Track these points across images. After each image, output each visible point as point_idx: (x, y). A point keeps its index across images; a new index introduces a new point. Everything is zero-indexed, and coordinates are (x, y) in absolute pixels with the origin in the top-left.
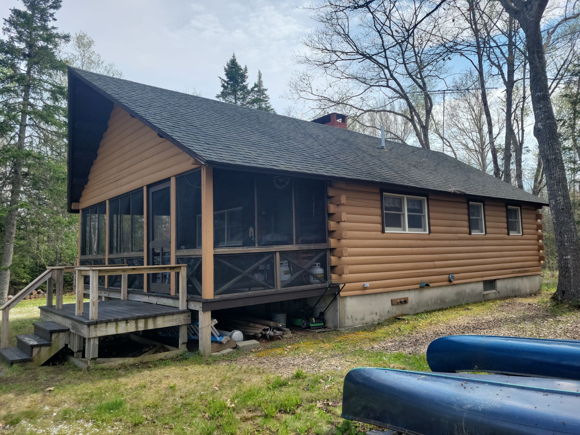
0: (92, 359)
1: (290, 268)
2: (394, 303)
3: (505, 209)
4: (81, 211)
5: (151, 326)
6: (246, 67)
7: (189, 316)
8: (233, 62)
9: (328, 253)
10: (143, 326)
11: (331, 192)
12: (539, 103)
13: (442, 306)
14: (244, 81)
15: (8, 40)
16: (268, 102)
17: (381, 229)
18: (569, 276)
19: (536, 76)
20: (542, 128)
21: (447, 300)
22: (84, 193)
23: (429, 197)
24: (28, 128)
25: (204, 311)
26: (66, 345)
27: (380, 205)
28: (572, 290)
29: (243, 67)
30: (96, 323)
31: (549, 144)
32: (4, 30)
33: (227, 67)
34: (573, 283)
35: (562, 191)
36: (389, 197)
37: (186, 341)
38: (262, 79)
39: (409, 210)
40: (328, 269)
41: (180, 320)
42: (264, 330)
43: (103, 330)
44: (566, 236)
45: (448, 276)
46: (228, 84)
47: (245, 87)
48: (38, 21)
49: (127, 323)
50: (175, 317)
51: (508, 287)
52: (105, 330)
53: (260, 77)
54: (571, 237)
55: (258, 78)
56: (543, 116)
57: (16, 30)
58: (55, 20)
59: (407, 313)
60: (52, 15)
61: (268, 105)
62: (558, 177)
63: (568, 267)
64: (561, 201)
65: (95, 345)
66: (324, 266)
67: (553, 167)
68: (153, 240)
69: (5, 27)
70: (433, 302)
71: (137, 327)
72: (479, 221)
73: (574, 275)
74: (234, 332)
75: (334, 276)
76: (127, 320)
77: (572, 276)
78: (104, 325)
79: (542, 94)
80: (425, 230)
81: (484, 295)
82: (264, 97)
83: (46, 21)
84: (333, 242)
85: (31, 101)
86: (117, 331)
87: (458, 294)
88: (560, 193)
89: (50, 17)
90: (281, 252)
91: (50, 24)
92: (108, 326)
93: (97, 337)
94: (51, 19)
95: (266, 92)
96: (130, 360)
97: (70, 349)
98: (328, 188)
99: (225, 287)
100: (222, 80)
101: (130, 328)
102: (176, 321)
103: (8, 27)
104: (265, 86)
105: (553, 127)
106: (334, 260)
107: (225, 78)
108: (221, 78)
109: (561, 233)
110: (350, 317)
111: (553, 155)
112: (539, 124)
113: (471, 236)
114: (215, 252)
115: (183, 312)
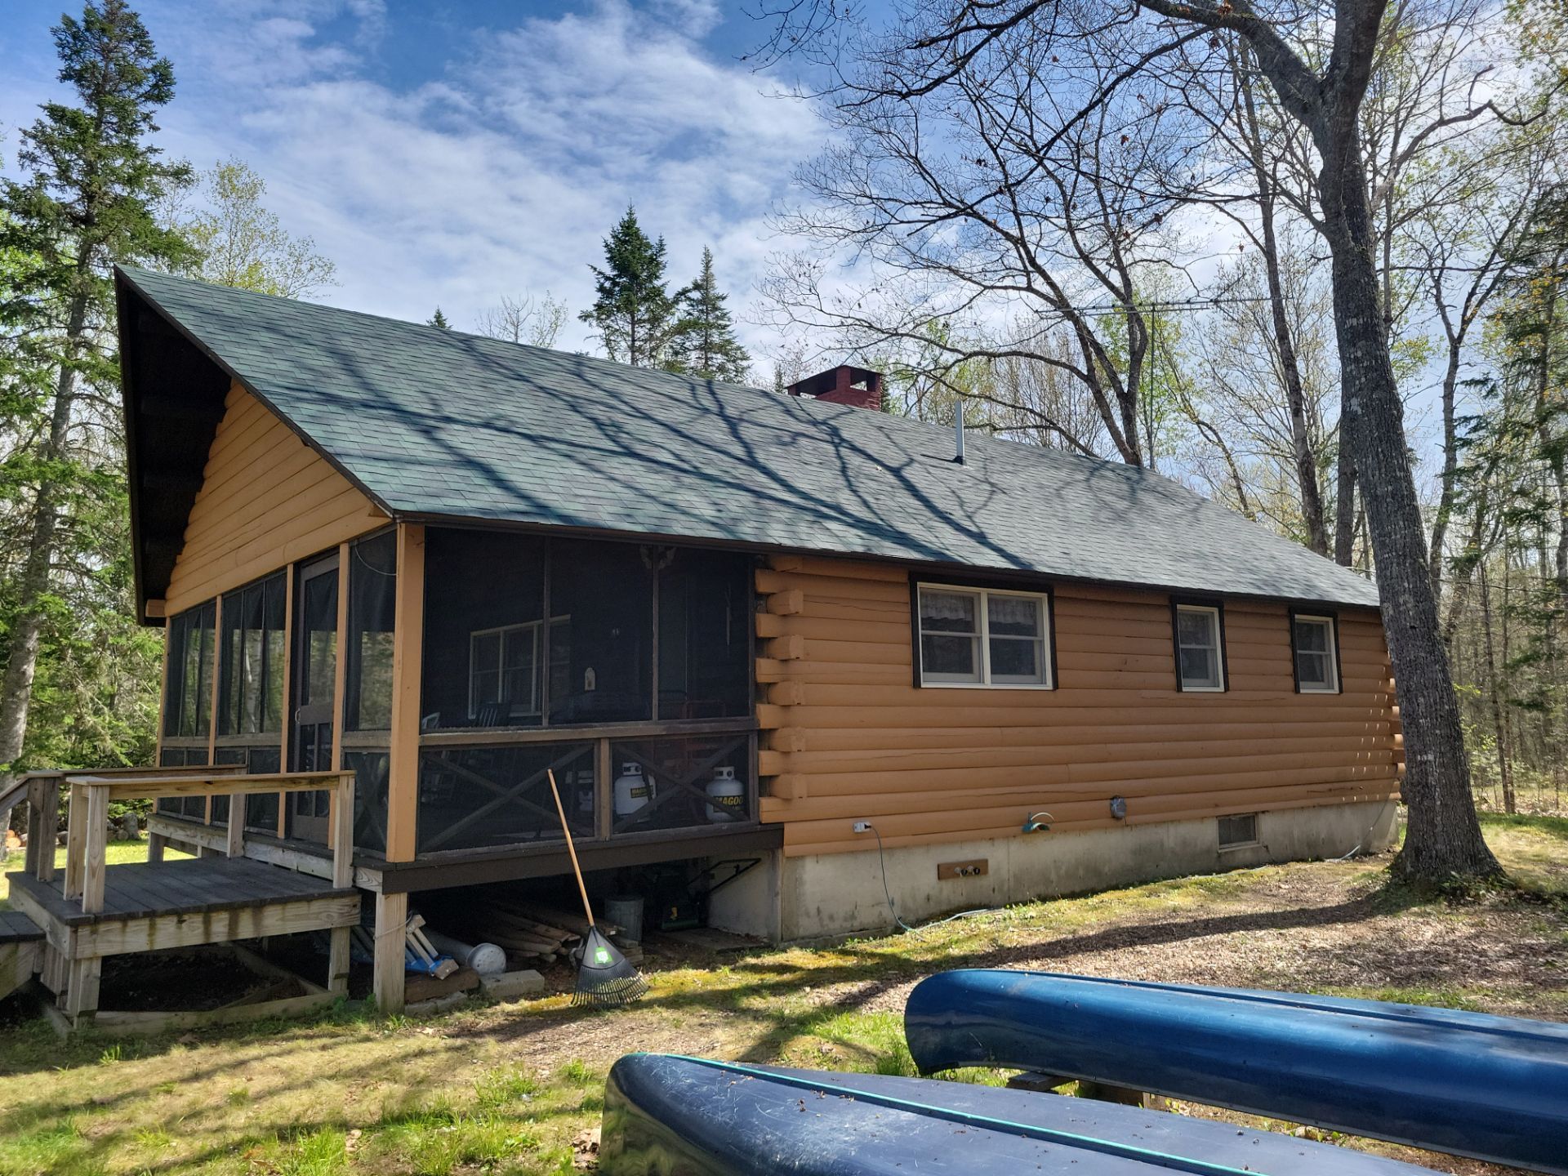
0: (81, 1014)
1: (646, 780)
2: (945, 872)
3: (1285, 624)
4: (168, 622)
5: (246, 931)
6: (661, 241)
7: (355, 906)
8: (628, 228)
9: (753, 742)
10: (226, 930)
11: (764, 583)
12: (1354, 345)
13: (1092, 884)
14: (657, 277)
15: (29, 185)
16: (729, 329)
17: (909, 678)
18: (1431, 809)
19: (1346, 274)
20: (1360, 412)
21: (1106, 869)
22: (175, 575)
23: (1056, 594)
24: (76, 404)
25: (388, 890)
26: (35, 977)
27: (907, 617)
28: (1438, 846)
29: (653, 241)
30: (95, 921)
31: (1377, 455)
32: (22, 156)
33: (611, 241)
34: (1439, 828)
35: (1411, 580)
36: (935, 595)
37: (345, 969)
38: (712, 270)
39: (994, 627)
40: (753, 783)
41: (329, 916)
42: (566, 944)
43: (112, 939)
44: (1421, 700)
45: (1107, 803)
46: (615, 284)
47: (658, 292)
48: (113, 133)
49: (181, 922)
50: (316, 906)
51: (1296, 833)
52: (119, 939)
53: (707, 266)
54: (1436, 703)
55: (702, 268)
56: (1363, 379)
57: (51, 158)
58: (155, 129)
59: (986, 901)
60: (146, 117)
61: (727, 337)
62: (1402, 541)
63: (1427, 785)
64: (1409, 605)
65: (91, 978)
66: (741, 775)
67: (1389, 516)
68: (305, 702)
69: (25, 149)
70: (1062, 872)
71: (207, 932)
72: (1209, 655)
73: (1444, 805)
74: (478, 950)
75: (766, 803)
76: (179, 914)
77: (1437, 809)
78: (117, 925)
79: (1361, 321)
80: (1043, 682)
81: (1220, 855)
82: (717, 318)
83: (132, 131)
84: (766, 715)
85: (89, 333)
86: (152, 942)
87: (1139, 851)
88: (1406, 585)
89: (142, 123)
90: (613, 741)
91: (142, 142)
92: (128, 930)
93: (97, 958)
94: (144, 126)
95: (722, 304)
96: (189, 1018)
97: (43, 986)
98: (758, 572)
99: (451, 831)
100: (600, 273)
101: (188, 934)
102: (317, 918)
103: (31, 150)
104: (719, 287)
105: (1390, 409)
106: (767, 762)
107: (608, 270)
108: (595, 269)
109: (1408, 691)
110: (813, 911)
111: (1390, 483)
112: (1354, 401)
113: (1181, 695)
114: (423, 739)
115: (341, 894)
